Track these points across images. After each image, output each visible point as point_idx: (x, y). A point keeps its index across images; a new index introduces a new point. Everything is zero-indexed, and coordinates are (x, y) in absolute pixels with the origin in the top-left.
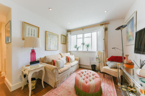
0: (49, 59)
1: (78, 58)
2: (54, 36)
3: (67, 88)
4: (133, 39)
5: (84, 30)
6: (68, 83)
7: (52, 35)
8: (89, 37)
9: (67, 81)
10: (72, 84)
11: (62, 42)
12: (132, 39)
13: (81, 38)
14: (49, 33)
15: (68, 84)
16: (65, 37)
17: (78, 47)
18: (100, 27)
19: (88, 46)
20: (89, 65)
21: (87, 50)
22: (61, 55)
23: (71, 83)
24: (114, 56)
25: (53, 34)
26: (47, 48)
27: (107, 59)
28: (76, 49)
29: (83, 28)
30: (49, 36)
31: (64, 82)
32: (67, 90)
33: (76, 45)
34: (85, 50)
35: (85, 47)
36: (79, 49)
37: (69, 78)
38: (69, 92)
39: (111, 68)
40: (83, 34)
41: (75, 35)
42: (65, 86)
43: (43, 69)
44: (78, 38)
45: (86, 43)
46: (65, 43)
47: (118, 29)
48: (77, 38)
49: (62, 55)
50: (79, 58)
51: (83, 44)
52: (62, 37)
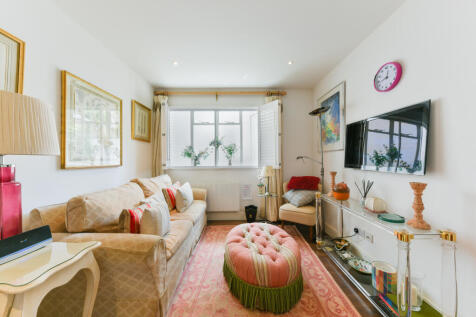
0: (99, 209)
1: (203, 191)
2: (103, 102)
3: (203, 304)
4: (338, 139)
5: (221, 99)
6: (198, 284)
7: (92, 96)
8: (233, 124)
9: (192, 279)
10: (215, 283)
11: (137, 133)
12: (335, 137)
13: (208, 124)
14: (79, 83)
15: (200, 287)
16: (145, 113)
17: (197, 153)
18: (267, 99)
19: (231, 151)
20: (237, 209)
21: (230, 164)
22: (141, 185)
23: (208, 282)
24: (297, 175)
25: (99, 94)
26: (70, 160)
27: (285, 185)
28: (188, 162)
29: (217, 93)
30: (81, 97)
31: (182, 288)
32: (209, 308)
33: (191, 148)
34: (223, 162)
35: (222, 153)
36: (201, 160)
37: (192, 268)
38: (220, 311)
39: (299, 207)
40: (216, 110)
41: (187, 110)
42: (195, 302)
43: (91, 263)
44: (196, 121)
45: (225, 143)
46: (145, 135)
47: (315, 113)
48: (192, 124)
49: (148, 187)
50: (208, 193)
51: (216, 143)
52: (138, 110)
